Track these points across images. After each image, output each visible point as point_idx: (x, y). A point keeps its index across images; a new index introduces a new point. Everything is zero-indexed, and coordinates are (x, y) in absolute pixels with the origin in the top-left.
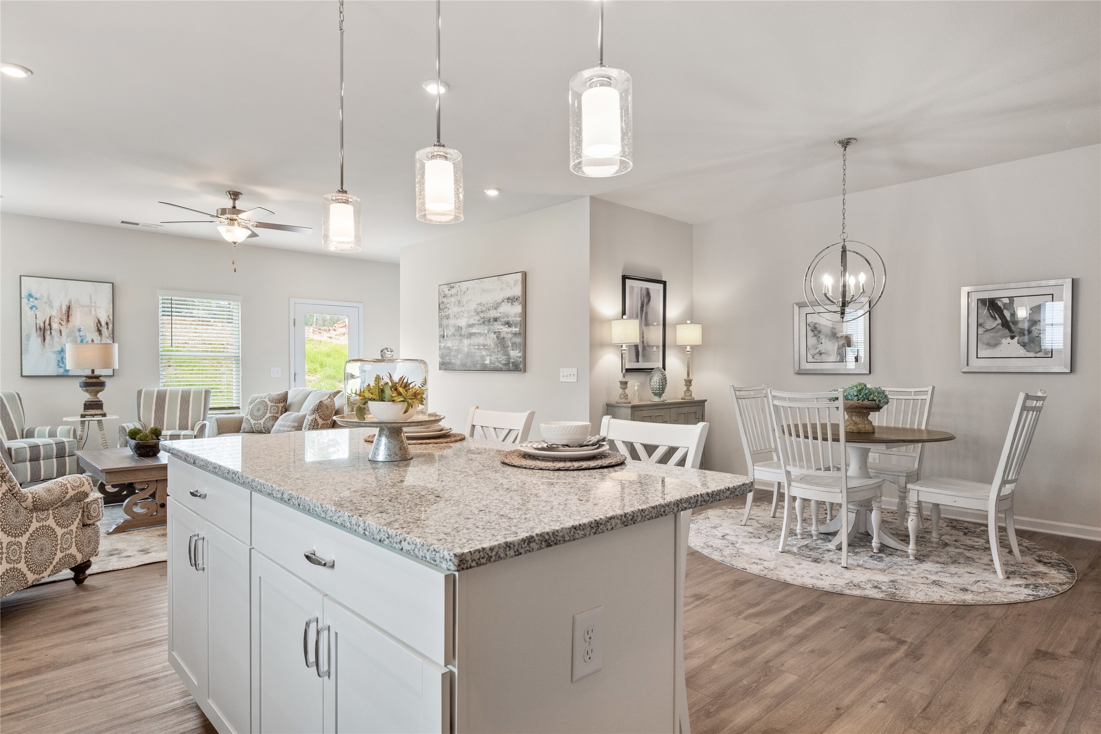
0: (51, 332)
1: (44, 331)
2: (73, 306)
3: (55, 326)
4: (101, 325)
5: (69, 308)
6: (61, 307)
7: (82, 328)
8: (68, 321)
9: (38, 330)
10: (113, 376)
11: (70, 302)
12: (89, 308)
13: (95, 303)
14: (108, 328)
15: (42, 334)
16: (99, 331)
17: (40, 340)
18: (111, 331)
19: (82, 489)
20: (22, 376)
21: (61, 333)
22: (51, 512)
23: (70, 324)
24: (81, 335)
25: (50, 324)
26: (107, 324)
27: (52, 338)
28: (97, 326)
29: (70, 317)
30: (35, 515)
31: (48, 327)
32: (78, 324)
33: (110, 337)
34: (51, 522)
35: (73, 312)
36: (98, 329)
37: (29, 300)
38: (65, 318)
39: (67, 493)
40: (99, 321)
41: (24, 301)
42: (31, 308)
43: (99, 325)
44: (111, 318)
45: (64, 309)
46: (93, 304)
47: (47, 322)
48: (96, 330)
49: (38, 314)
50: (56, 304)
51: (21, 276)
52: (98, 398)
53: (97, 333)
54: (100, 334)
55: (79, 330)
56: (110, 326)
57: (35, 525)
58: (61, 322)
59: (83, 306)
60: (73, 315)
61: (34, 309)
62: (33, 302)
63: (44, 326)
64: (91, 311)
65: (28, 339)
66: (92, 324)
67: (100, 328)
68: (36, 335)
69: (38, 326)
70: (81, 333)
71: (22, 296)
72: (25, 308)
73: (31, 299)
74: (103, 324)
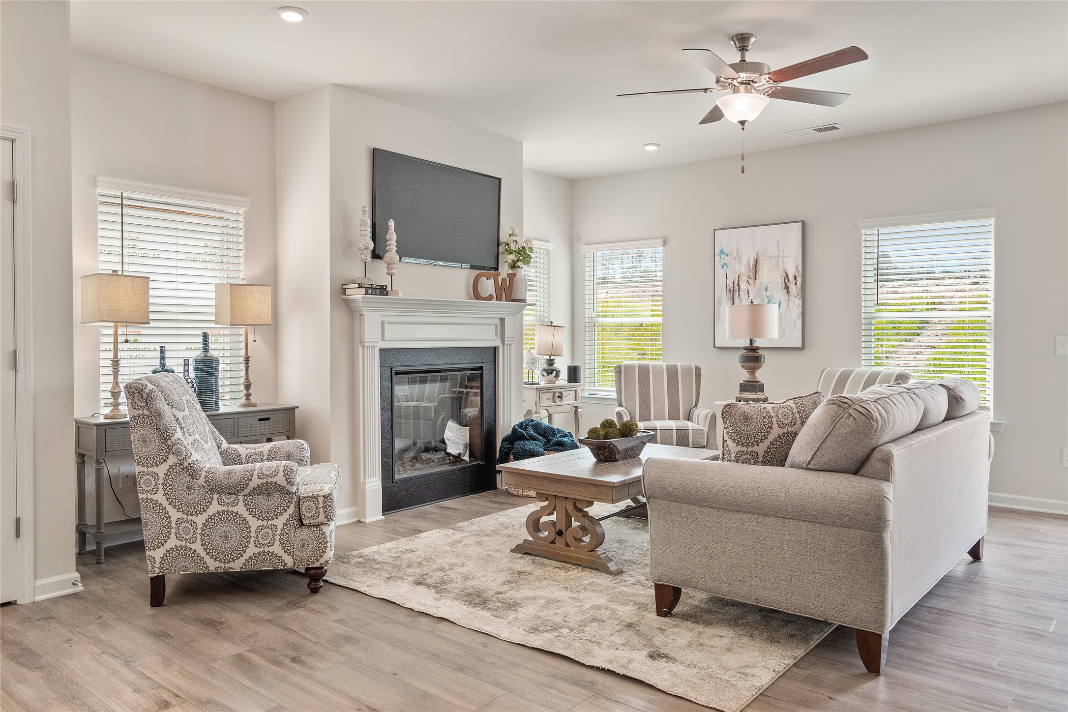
0: (739, 294)
1: (733, 292)
2: (760, 257)
3: (743, 286)
4: (789, 280)
5: (756, 261)
6: (749, 261)
7: (770, 286)
8: (755, 278)
9: (728, 292)
10: (803, 348)
11: (757, 254)
12: (777, 259)
13: (783, 252)
14: (796, 283)
15: (732, 296)
16: (787, 288)
17: (730, 303)
18: (800, 288)
19: (274, 480)
20: (715, 347)
21: (749, 294)
22: (241, 498)
23: (757, 281)
24: (768, 295)
25: (738, 285)
26: (795, 278)
27: (741, 301)
28: (785, 282)
29: (757, 273)
30: (216, 496)
31: (736, 287)
32: (765, 281)
33: (798, 295)
34: (241, 509)
35: (760, 267)
36: (786, 285)
37: (720, 257)
38: (752, 274)
39: (250, 480)
40: (787, 276)
41: (717, 258)
42: (723, 267)
43: (786, 280)
44: (800, 269)
45: (752, 263)
46: (781, 254)
47: (736, 282)
48: (784, 287)
49: (729, 272)
50: (744, 259)
51: (715, 230)
52: (755, 377)
53: (784, 291)
54: (787, 293)
55: (766, 290)
56: (799, 280)
57: (215, 508)
58: (749, 280)
59: (770, 258)
60: (761, 270)
61: (725, 267)
62: (724, 260)
63: (734, 286)
64: (778, 263)
65: (720, 303)
66: (780, 280)
67: (788, 285)
68: (726, 298)
69: (728, 288)
70: (768, 292)
71: (716, 254)
72: (718, 267)
73: (723, 256)
74: (791, 278)
